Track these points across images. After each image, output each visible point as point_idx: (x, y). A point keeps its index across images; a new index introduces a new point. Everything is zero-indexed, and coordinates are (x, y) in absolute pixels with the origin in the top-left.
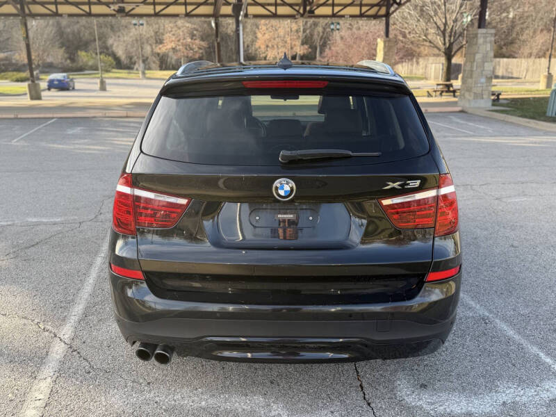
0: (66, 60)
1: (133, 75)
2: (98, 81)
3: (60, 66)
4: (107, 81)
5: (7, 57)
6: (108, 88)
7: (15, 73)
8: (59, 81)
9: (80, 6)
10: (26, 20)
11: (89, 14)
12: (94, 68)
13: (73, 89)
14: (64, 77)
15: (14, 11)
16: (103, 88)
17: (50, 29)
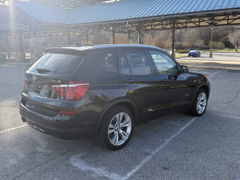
0: (204, 44)
1: (231, 51)
2: (209, 53)
3: (200, 47)
4: (213, 53)
5: (180, 44)
6: (213, 56)
7: (181, 50)
8: (193, 53)
9: (196, 23)
10: (174, 30)
11: (199, 26)
12: (215, 48)
13: (200, 56)
14: (196, 51)
15: (170, 27)
16: (211, 56)
17: (197, 33)
